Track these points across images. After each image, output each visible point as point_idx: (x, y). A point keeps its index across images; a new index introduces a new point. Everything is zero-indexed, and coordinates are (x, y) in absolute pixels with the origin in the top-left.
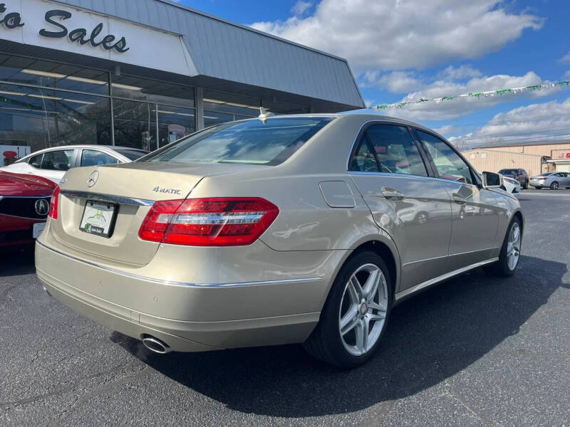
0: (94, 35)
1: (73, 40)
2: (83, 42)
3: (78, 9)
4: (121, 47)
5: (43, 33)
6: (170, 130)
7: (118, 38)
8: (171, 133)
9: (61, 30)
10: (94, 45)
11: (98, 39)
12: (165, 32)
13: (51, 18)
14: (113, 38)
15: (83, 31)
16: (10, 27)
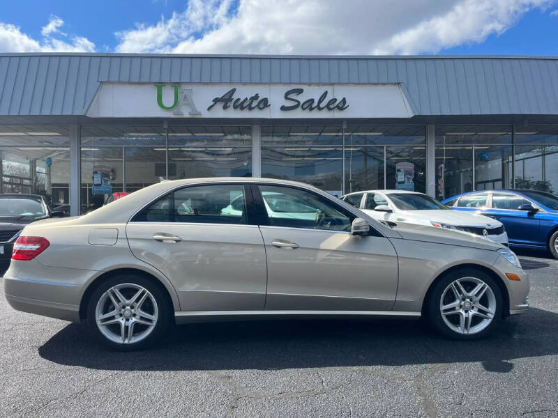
0: (320, 102)
1: (304, 109)
2: (311, 109)
3: (310, 84)
4: (342, 106)
5: (283, 108)
6: (398, 168)
7: (339, 99)
8: (399, 170)
9: (296, 103)
10: (320, 109)
11: (323, 104)
12: (384, 84)
13: (289, 96)
14: (336, 100)
15: (312, 101)
16: (261, 109)
